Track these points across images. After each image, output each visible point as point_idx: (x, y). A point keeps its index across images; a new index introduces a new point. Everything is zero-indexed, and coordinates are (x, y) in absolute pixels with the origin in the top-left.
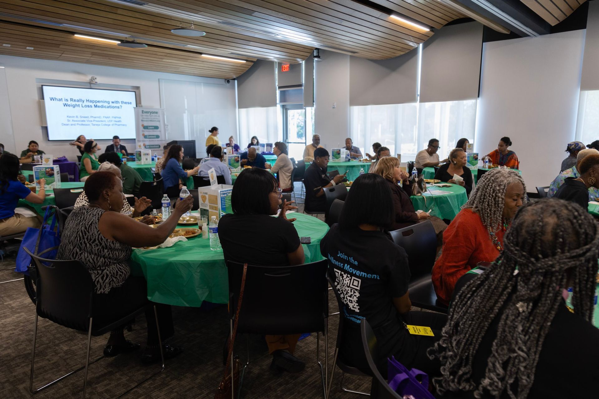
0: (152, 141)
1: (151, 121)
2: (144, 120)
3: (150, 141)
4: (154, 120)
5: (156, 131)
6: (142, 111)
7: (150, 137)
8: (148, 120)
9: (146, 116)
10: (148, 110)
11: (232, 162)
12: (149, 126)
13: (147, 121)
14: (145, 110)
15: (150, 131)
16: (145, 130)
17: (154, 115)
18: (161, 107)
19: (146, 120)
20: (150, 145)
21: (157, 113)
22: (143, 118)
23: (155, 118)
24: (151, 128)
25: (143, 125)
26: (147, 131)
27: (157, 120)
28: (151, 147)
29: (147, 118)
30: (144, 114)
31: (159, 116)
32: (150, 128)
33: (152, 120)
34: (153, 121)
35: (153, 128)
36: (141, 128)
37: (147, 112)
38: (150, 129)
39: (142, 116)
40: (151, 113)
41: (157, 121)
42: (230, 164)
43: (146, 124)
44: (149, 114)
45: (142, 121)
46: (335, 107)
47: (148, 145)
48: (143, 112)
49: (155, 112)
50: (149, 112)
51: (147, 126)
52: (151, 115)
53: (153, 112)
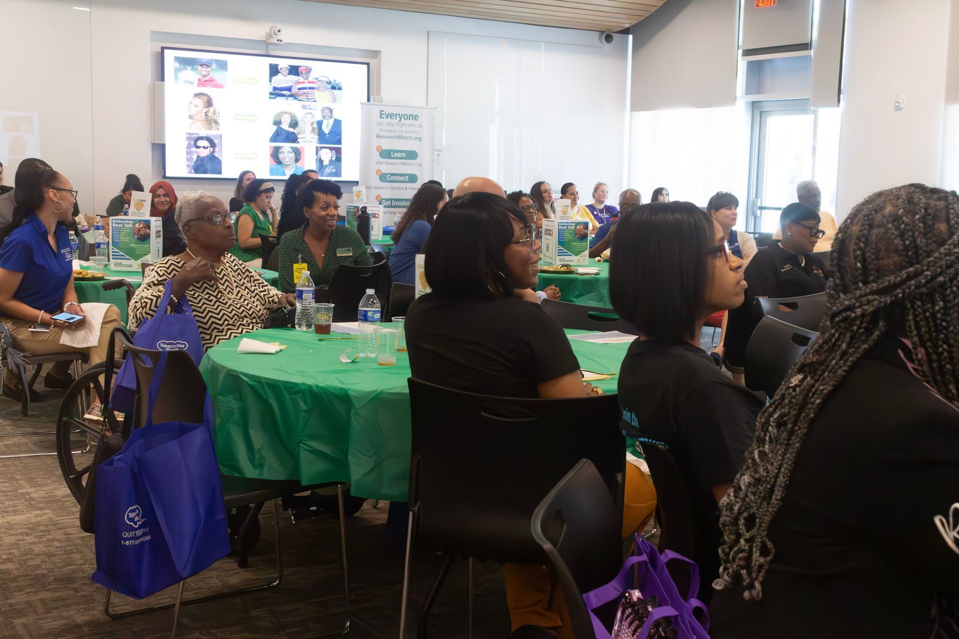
0: (399, 188)
1: (400, 137)
2: (381, 134)
3: (392, 188)
4: (408, 135)
5: (409, 164)
6: (381, 111)
7: (393, 178)
8: (393, 134)
9: (389, 124)
10: (395, 111)
11: (568, 236)
12: (395, 151)
13: (390, 137)
14: (388, 110)
15: (396, 164)
16: (384, 160)
17: (408, 122)
18: (427, 105)
19: (388, 134)
20: (391, 200)
21: (415, 117)
22: (381, 130)
23: (409, 132)
24: (399, 155)
25: (378, 148)
26: (387, 163)
27: (413, 136)
28: (394, 203)
29: (390, 131)
30: (385, 120)
31: (421, 126)
32: (395, 154)
33: (404, 135)
34: (406, 138)
35: (404, 155)
36: (376, 155)
37: (391, 116)
38: (394, 158)
39: (380, 124)
40: (401, 118)
41: (416, 139)
42: (561, 243)
43: (386, 145)
44: (395, 121)
45: (378, 136)
46: (902, 106)
47: (387, 200)
48: (381, 114)
49: (412, 115)
50: (398, 116)
51: (389, 151)
52: (401, 122)
53: (406, 114)
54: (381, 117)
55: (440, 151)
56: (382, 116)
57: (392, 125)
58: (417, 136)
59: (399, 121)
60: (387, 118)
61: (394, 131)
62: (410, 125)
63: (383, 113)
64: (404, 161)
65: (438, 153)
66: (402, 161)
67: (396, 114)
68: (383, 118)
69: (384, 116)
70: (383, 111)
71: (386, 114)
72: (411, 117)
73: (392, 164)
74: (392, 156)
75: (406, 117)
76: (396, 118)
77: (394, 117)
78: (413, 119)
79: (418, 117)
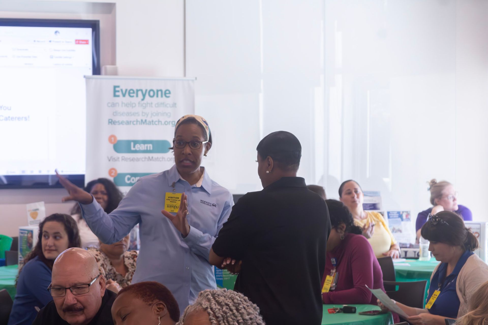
1: (143, 122)
2: (115, 118)
4: (155, 119)
5: (157, 159)
6: (115, 87)
8: (133, 118)
9: (127, 105)
10: (135, 86)
12: (136, 142)
13: (128, 123)
14: (125, 85)
15: (138, 160)
16: (120, 155)
17: (155, 100)
18: (185, 75)
19: (125, 119)
21: (166, 93)
22: (115, 114)
23: (157, 114)
24: (143, 147)
25: (112, 138)
26: (124, 159)
27: (162, 119)
29: (128, 114)
30: (121, 99)
31: (174, 105)
32: (138, 147)
33: (149, 119)
34: (152, 123)
35: (150, 146)
36: (107, 148)
37: (130, 93)
38: (136, 152)
39: (114, 105)
40: (144, 96)
41: (167, 123)
43: (123, 134)
44: (136, 100)
45: (111, 122)
48: (115, 91)
49: (161, 91)
50: (140, 93)
51: (129, 142)
52: (145, 101)
53: (151, 90)
54: (115, 96)
56: (117, 94)
57: (132, 105)
58: (169, 120)
59: (143, 100)
60: (124, 95)
61: (134, 114)
62: (158, 105)
63: (117, 89)
64: (151, 155)
66: (147, 155)
67: (138, 91)
68: (118, 96)
69: (120, 94)
70: (118, 87)
71: (122, 90)
72: (160, 93)
73: (133, 160)
74: (132, 149)
75: (152, 93)
76: (137, 96)
77: (135, 95)
78: (162, 96)
79: (170, 93)
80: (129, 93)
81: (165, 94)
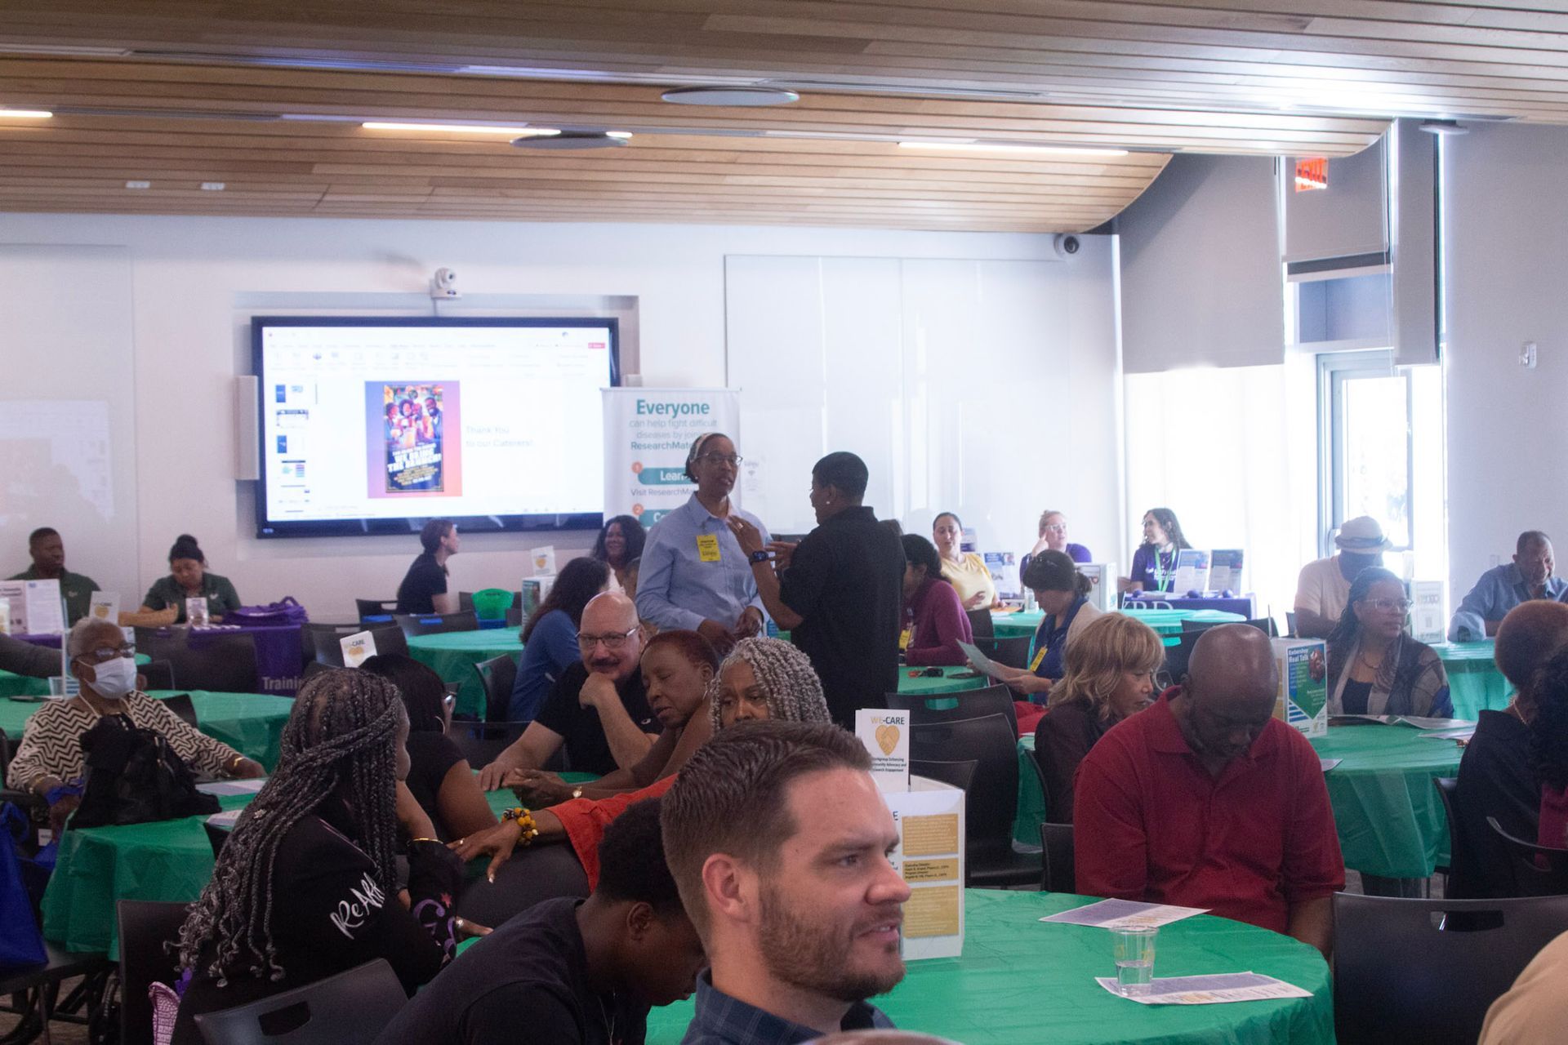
1: (675, 445)
2: (639, 441)
6: (639, 402)
8: (662, 441)
9: (654, 424)
10: (664, 400)
12: (666, 471)
13: (657, 447)
14: (651, 399)
15: (669, 493)
16: (647, 487)
17: (689, 417)
18: (727, 385)
19: (652, 441)
22: (640, 435)
24: (675, 477)
25: (636, 466)
26: (651, 492)
29: (657, 435)
30: (646, 417)
32: (669, 477)
33: (682, 441)
36: (630, 479)
37: (659, 408)
38: (666, 483)
39: (638, 424)
40: (676, 412)
43: (649, 461)
44: (664, 417)
45: (635, 446)
48: (639, 407)
49: (697, 406)
50: (670, 408)
51: (657, 471)
52: (677, 419)
53: (684, 405)
54: (639, 412)
55: (755, 464)
56: (642, 410)
57: (660, 424)
59: (675, 417)
60: (650, 412)
61: (664, 435)
62: (694, 423)
63: (642, 404)
65: (751, 468)
67: (667, 406)
68: (643, 413)
69: (646, 410)
70: (643, 401)
71: (648, 406)
72: (695, 408)
73: (663, 493)
74: (662, 479)
75: (685, 409)
76: (667, 412)
77: (664, 411)
78: (698, 412)
79: (708, 408)
80: (657, 409)
81: (703, 409)
